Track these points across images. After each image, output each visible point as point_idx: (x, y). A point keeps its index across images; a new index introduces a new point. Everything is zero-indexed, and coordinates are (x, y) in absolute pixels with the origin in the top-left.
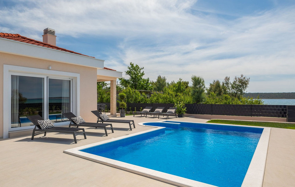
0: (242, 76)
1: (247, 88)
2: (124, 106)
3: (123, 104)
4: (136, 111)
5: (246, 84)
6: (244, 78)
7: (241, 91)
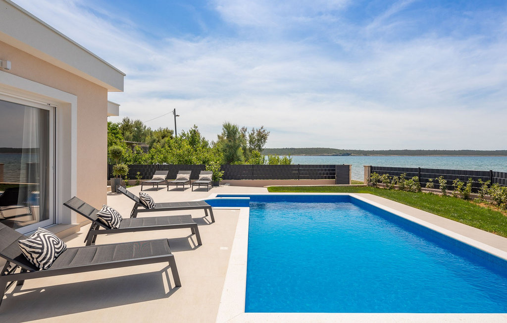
0: (262, 128)
1: (266, 143)
2: (124, 171)
3: (123, 168)
4: (128, 179)
5: (265, 139)
6: (264, 131)
7: (259, 146)
